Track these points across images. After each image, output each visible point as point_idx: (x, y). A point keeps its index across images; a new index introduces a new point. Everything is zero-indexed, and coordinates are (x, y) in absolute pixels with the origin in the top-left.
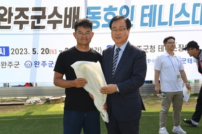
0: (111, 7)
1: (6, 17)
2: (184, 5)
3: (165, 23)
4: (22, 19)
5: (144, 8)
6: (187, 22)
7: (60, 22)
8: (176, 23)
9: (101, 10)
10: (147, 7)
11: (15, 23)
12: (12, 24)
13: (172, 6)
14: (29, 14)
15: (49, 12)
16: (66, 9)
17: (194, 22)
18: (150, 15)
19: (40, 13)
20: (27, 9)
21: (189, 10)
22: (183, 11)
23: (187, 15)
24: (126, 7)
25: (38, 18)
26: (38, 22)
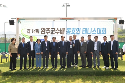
0: (74, 28)
1: (44, 31)
2: (95, 28)
3: (90, 33)
4: (48, 31)
5: (83, 29)
6: (96, 33)
7: (59, 32)
8: (93, 33)
9: (71, 29)
10: (84, 29)
11: (46, 32)
12: (45, 33)
13: (91, 28)
14: (50, 30)
15: (56, 29)
16: (61, 29)
17: (98, 33)
18: (85, 31)
19: (53, 30)
20: (50, 29)
21: (96, 30)
22: (94, 30)
23: (96, 31)
24: (78, 28)
25: (53, 31)
26: (53, 32)
